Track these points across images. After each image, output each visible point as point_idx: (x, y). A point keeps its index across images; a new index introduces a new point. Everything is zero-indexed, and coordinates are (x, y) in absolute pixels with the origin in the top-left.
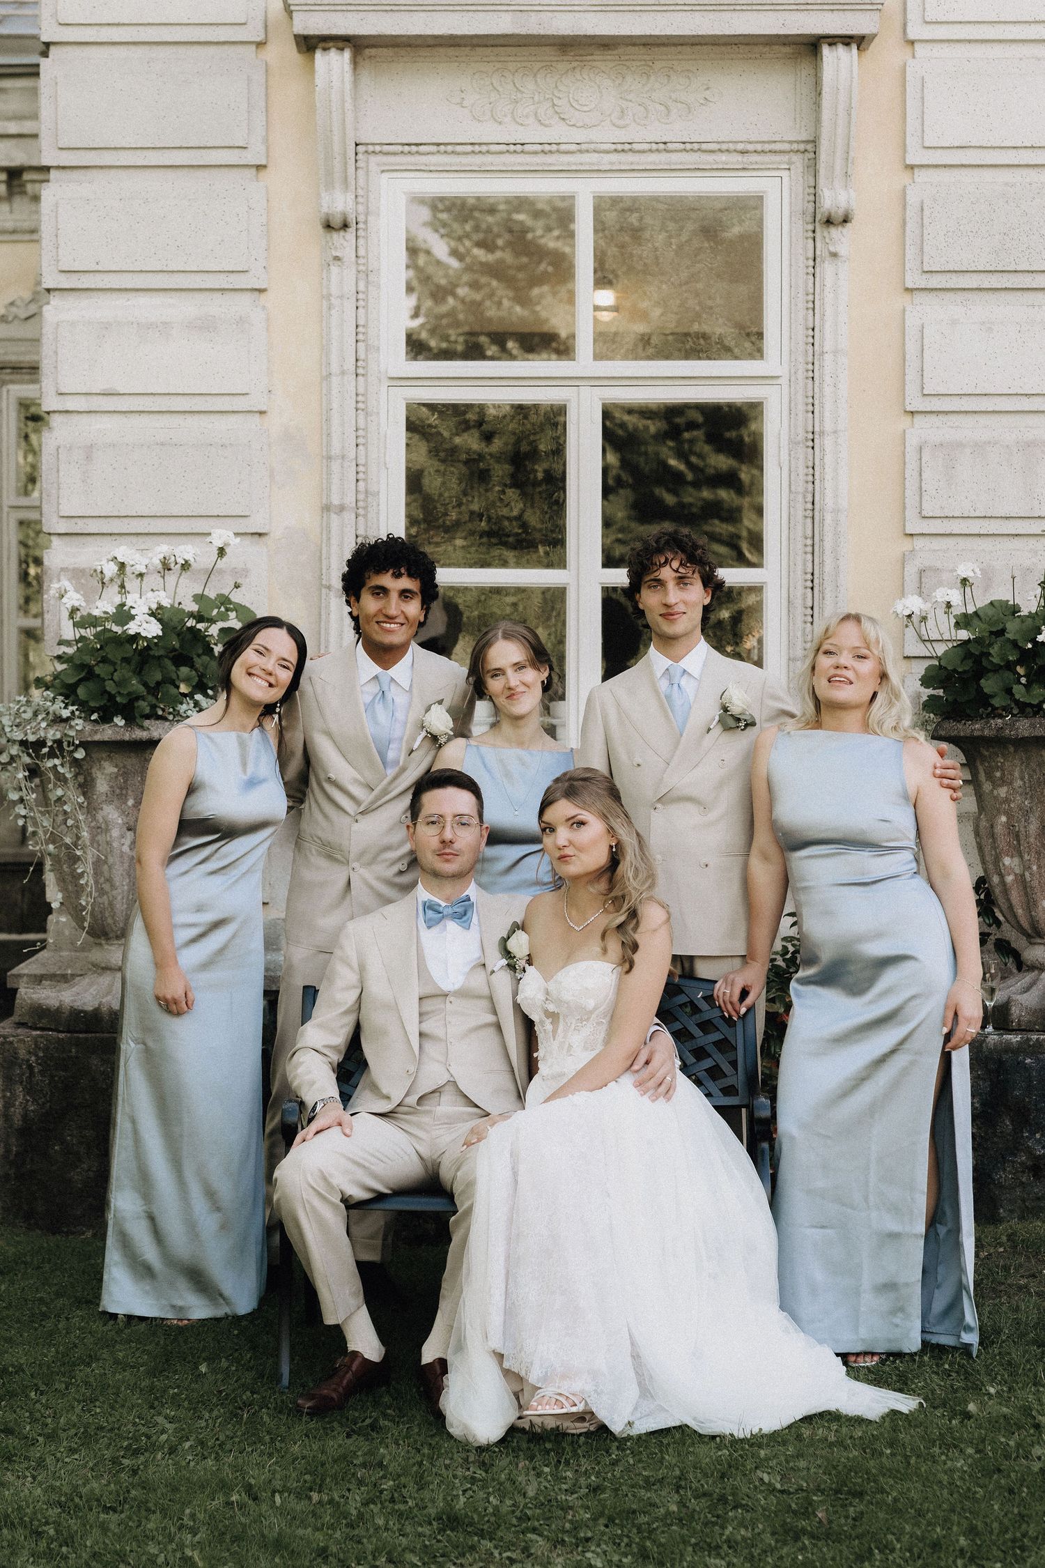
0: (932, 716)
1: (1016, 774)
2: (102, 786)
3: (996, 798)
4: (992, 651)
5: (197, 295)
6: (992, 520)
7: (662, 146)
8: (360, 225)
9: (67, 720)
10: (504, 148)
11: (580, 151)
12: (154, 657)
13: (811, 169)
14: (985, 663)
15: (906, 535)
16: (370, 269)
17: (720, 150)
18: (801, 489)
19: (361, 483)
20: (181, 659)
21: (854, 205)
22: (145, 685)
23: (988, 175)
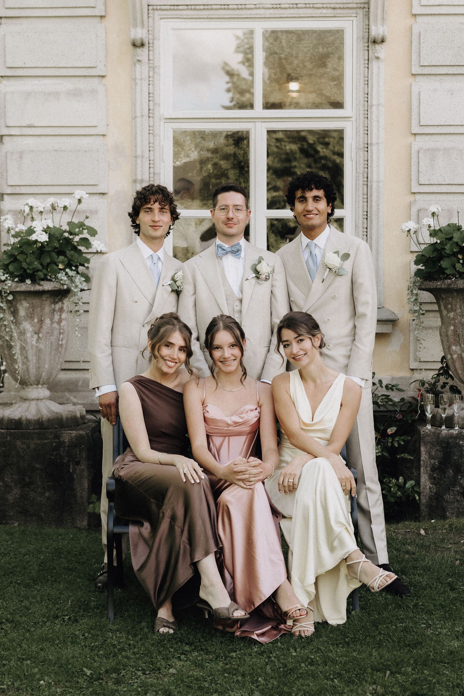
0: (419, 278)
1: (458, 306)
2: (22, 313)
3: (449, 317)
4: (446, 247)
5: (72, 79)
6: (453, 186)
7: (295, 6)
8: (151, 45)
9: (4, 281)
10: (219, 7)
11: (256, 8)
12: (46, 251)
13: (367, 17)
14: (443, 253)
15: (412, 193)
16: (155, 65)
17: (323, 8)
18: (361, 171)
19: (151, 169)
20: (61, 252)
21: (386, 33)
22: (42, 264)
23: (451, 18)
